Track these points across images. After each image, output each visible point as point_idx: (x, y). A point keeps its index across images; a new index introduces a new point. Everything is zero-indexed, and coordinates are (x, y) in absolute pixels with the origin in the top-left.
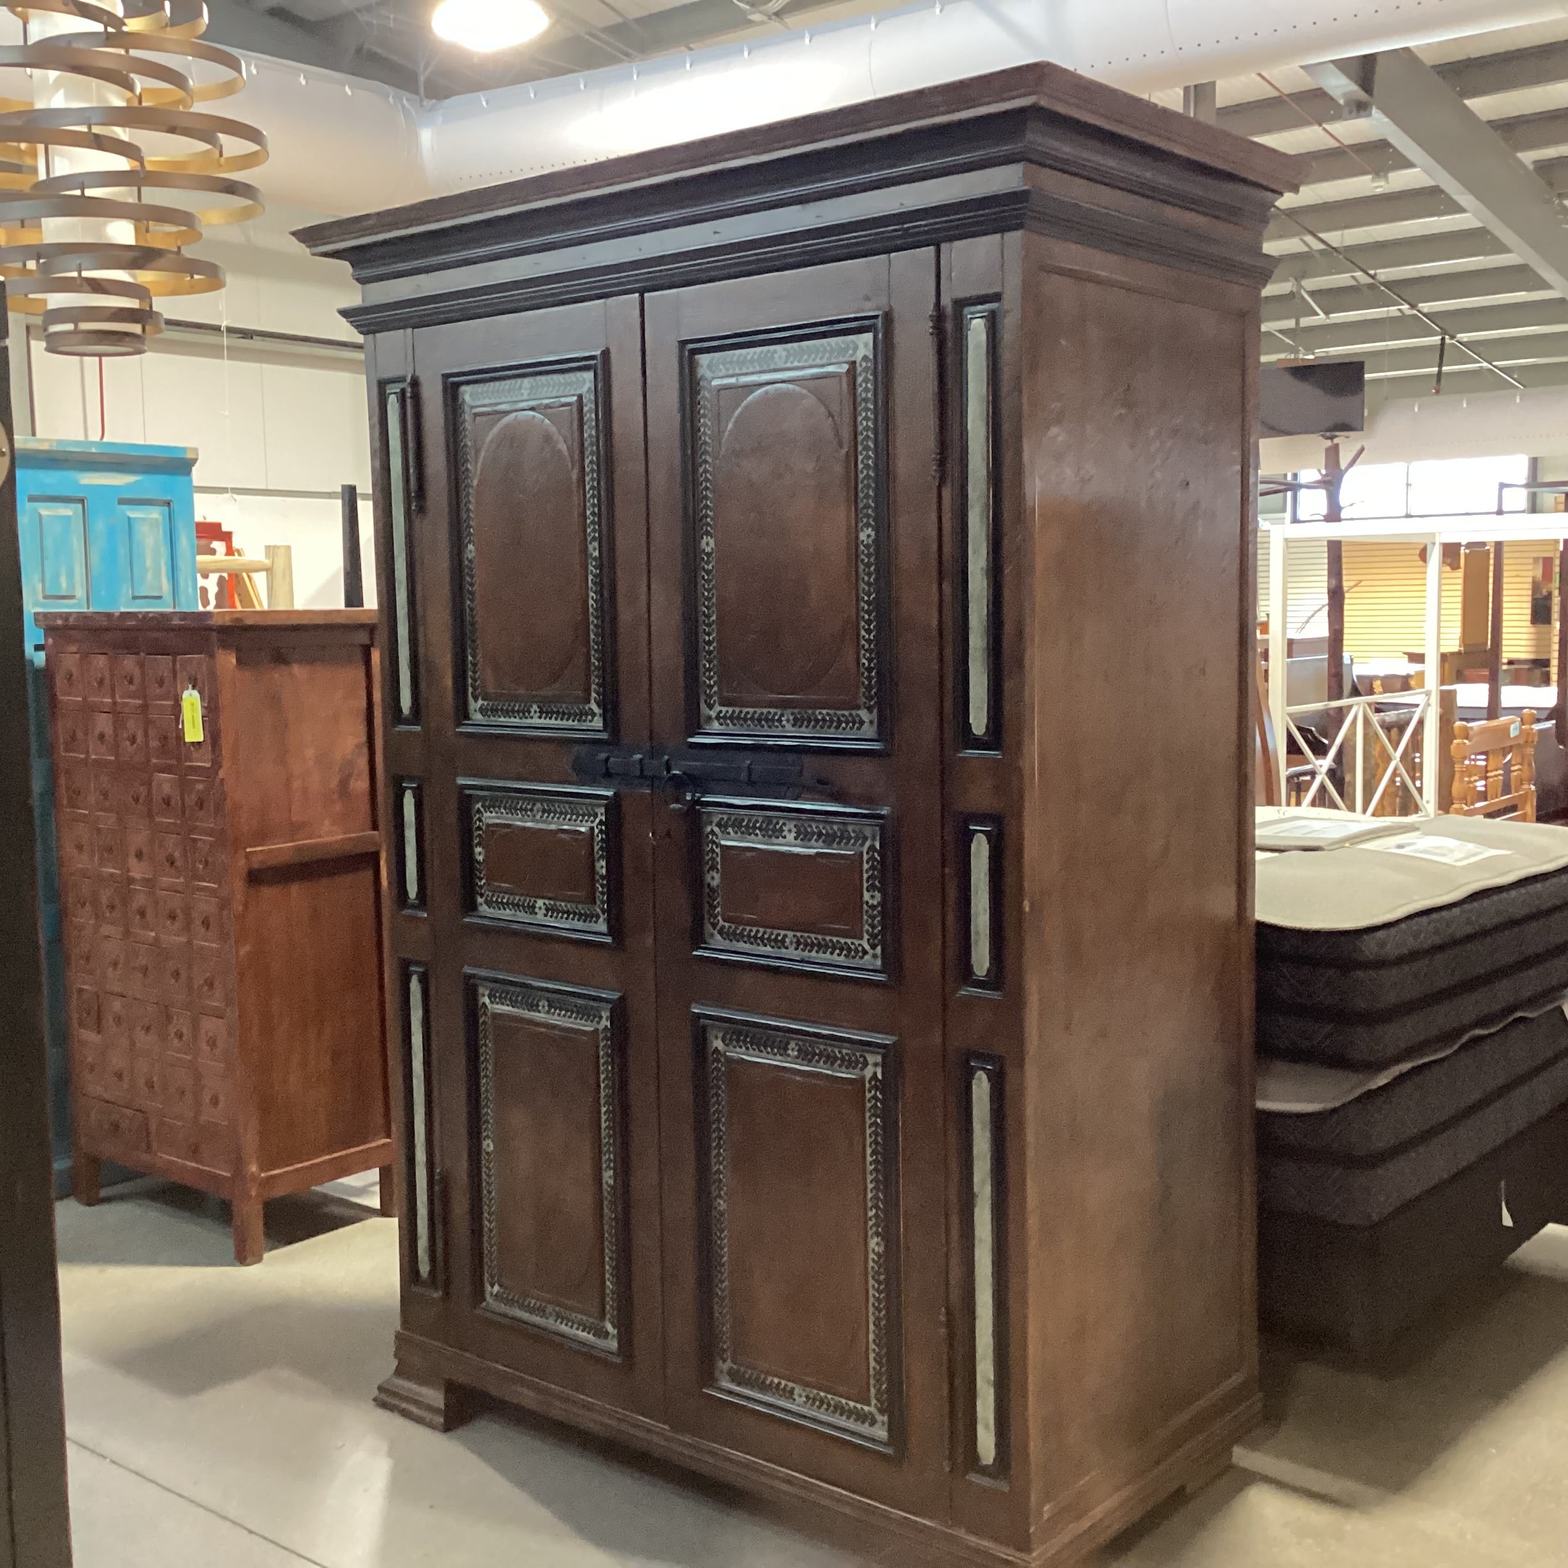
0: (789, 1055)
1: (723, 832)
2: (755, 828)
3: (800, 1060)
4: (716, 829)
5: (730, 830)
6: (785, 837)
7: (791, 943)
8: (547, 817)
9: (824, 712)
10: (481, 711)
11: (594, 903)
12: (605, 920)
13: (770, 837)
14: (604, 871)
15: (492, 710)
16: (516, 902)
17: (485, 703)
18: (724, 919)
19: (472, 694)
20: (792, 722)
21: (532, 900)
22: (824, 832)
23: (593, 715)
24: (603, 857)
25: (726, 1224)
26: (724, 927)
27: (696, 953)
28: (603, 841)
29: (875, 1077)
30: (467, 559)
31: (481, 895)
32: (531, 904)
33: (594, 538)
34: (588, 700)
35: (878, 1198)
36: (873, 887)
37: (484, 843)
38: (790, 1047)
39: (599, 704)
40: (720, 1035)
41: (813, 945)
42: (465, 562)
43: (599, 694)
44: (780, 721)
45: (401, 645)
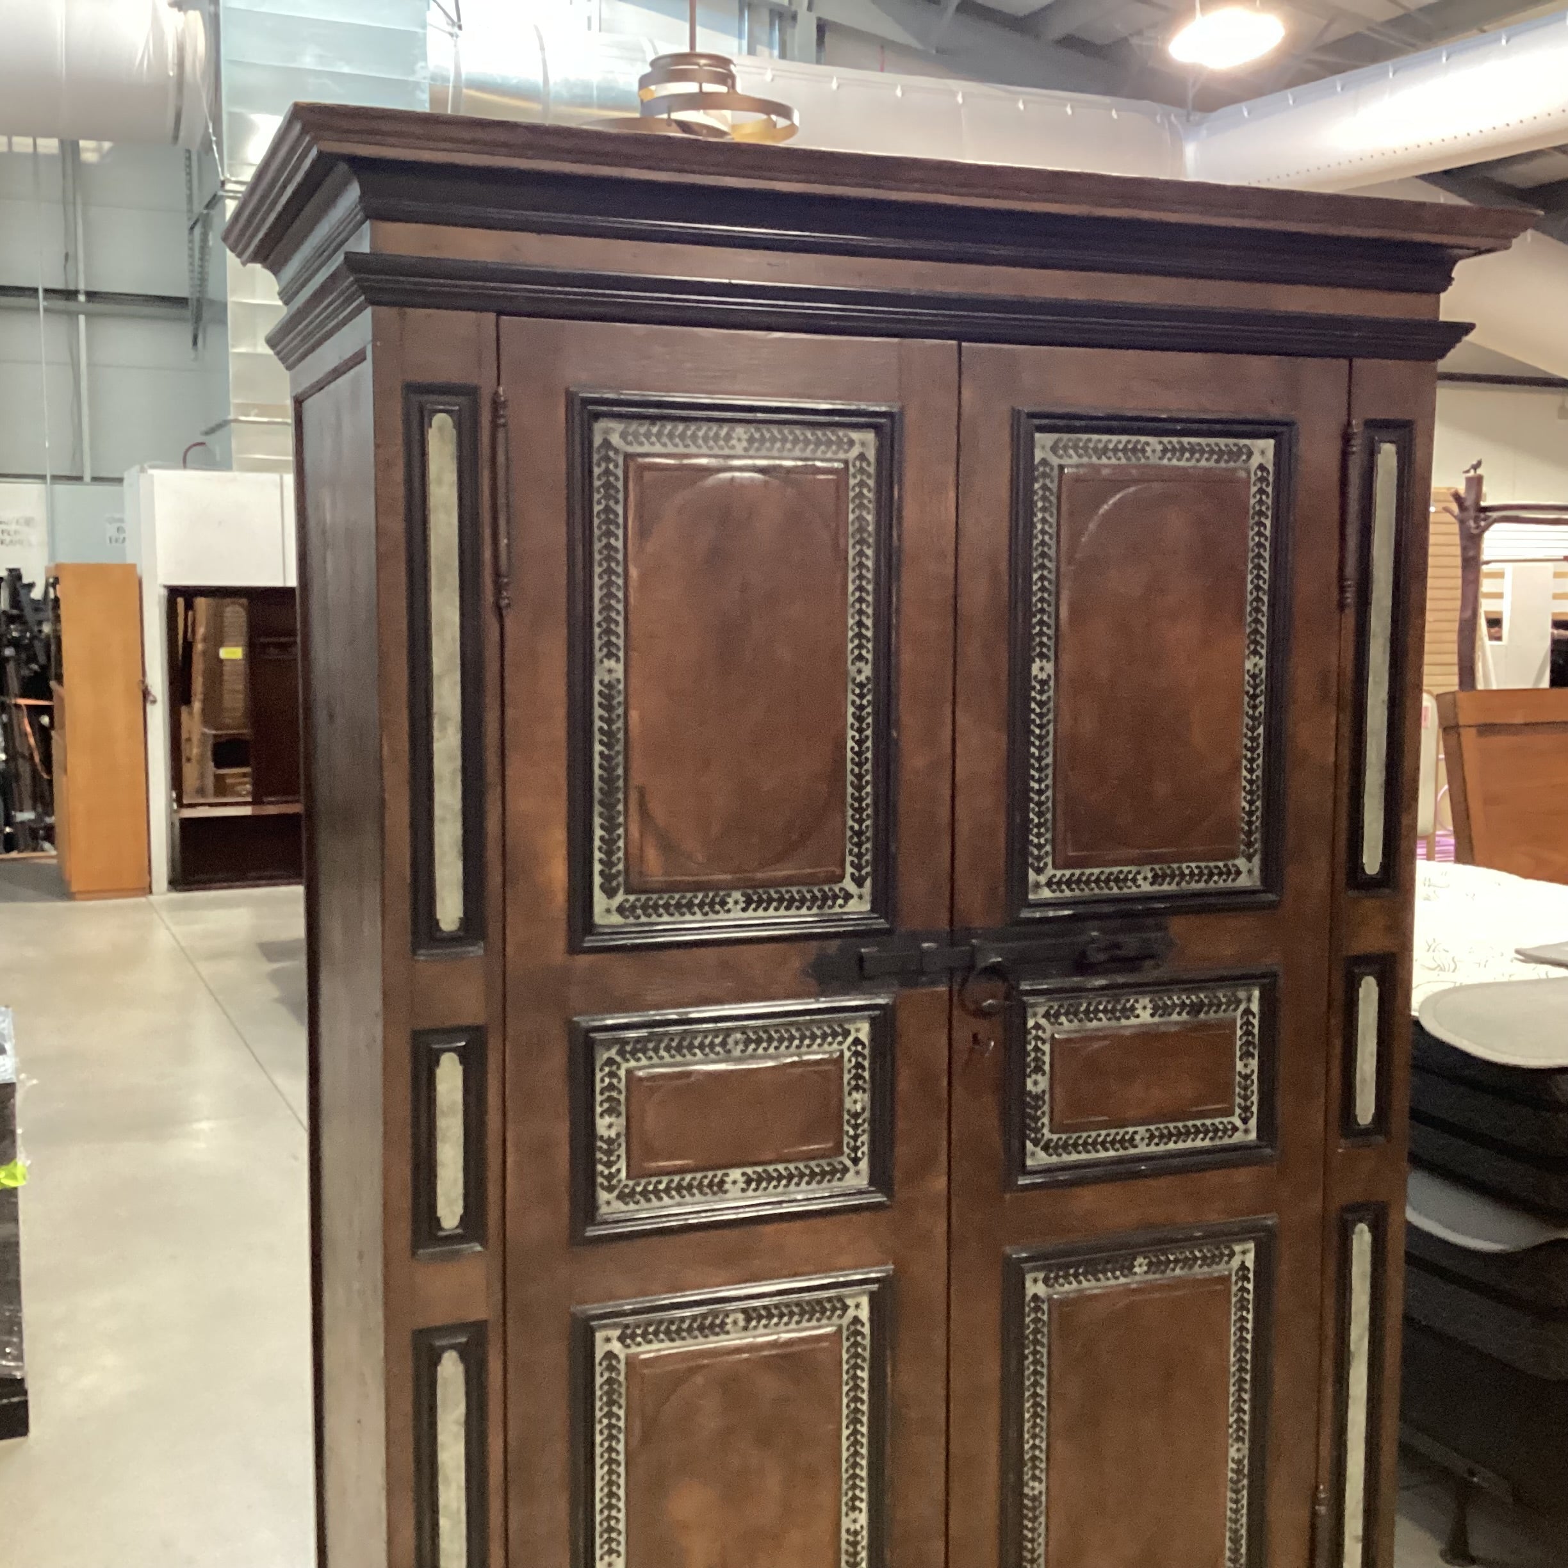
0: (1135, 1274)
1: (1052, 1024)
2: (1097, 1011)
3: (1151, 1275)
4: (1043, 1022)
5: (1063, 1019)
7: (1142, 1139)
8: (755, 1050)
9: (1193, 865)
10: (621, 910)
11: (842, 1153)
12: (857, 1173)
13: (1118, 1019)
14: (858, 1107)
15: (644, 908)
16: (685, 1183)
17: (632, 898)
18: (1052, 1131)
19: (602, 886)
20: (1150, 880)
21: (720, 1173)
22: (1188, 1002)
23: (848, 896)
24: (857, 1088)
25: (1043, 1508)
26: (1051, 1140)
27: (1022, 1181)
28: (859, 1066)
29: (1243, 1267)
30: (601, 682)
31: (610, 1189)
32: (716, 1180)
33: (860, 658)
34: (842, 877)
35: (1240, 1400)
36: (1247, 1055)
37: (623, 1109)
38: (1136, 1263)
39: (859, 882)
40: (1041, 1275)
41: (1171, 1135)
42: (597, 687)
43: (858, 867)
44: (1134, 880)
45: (443, 820)
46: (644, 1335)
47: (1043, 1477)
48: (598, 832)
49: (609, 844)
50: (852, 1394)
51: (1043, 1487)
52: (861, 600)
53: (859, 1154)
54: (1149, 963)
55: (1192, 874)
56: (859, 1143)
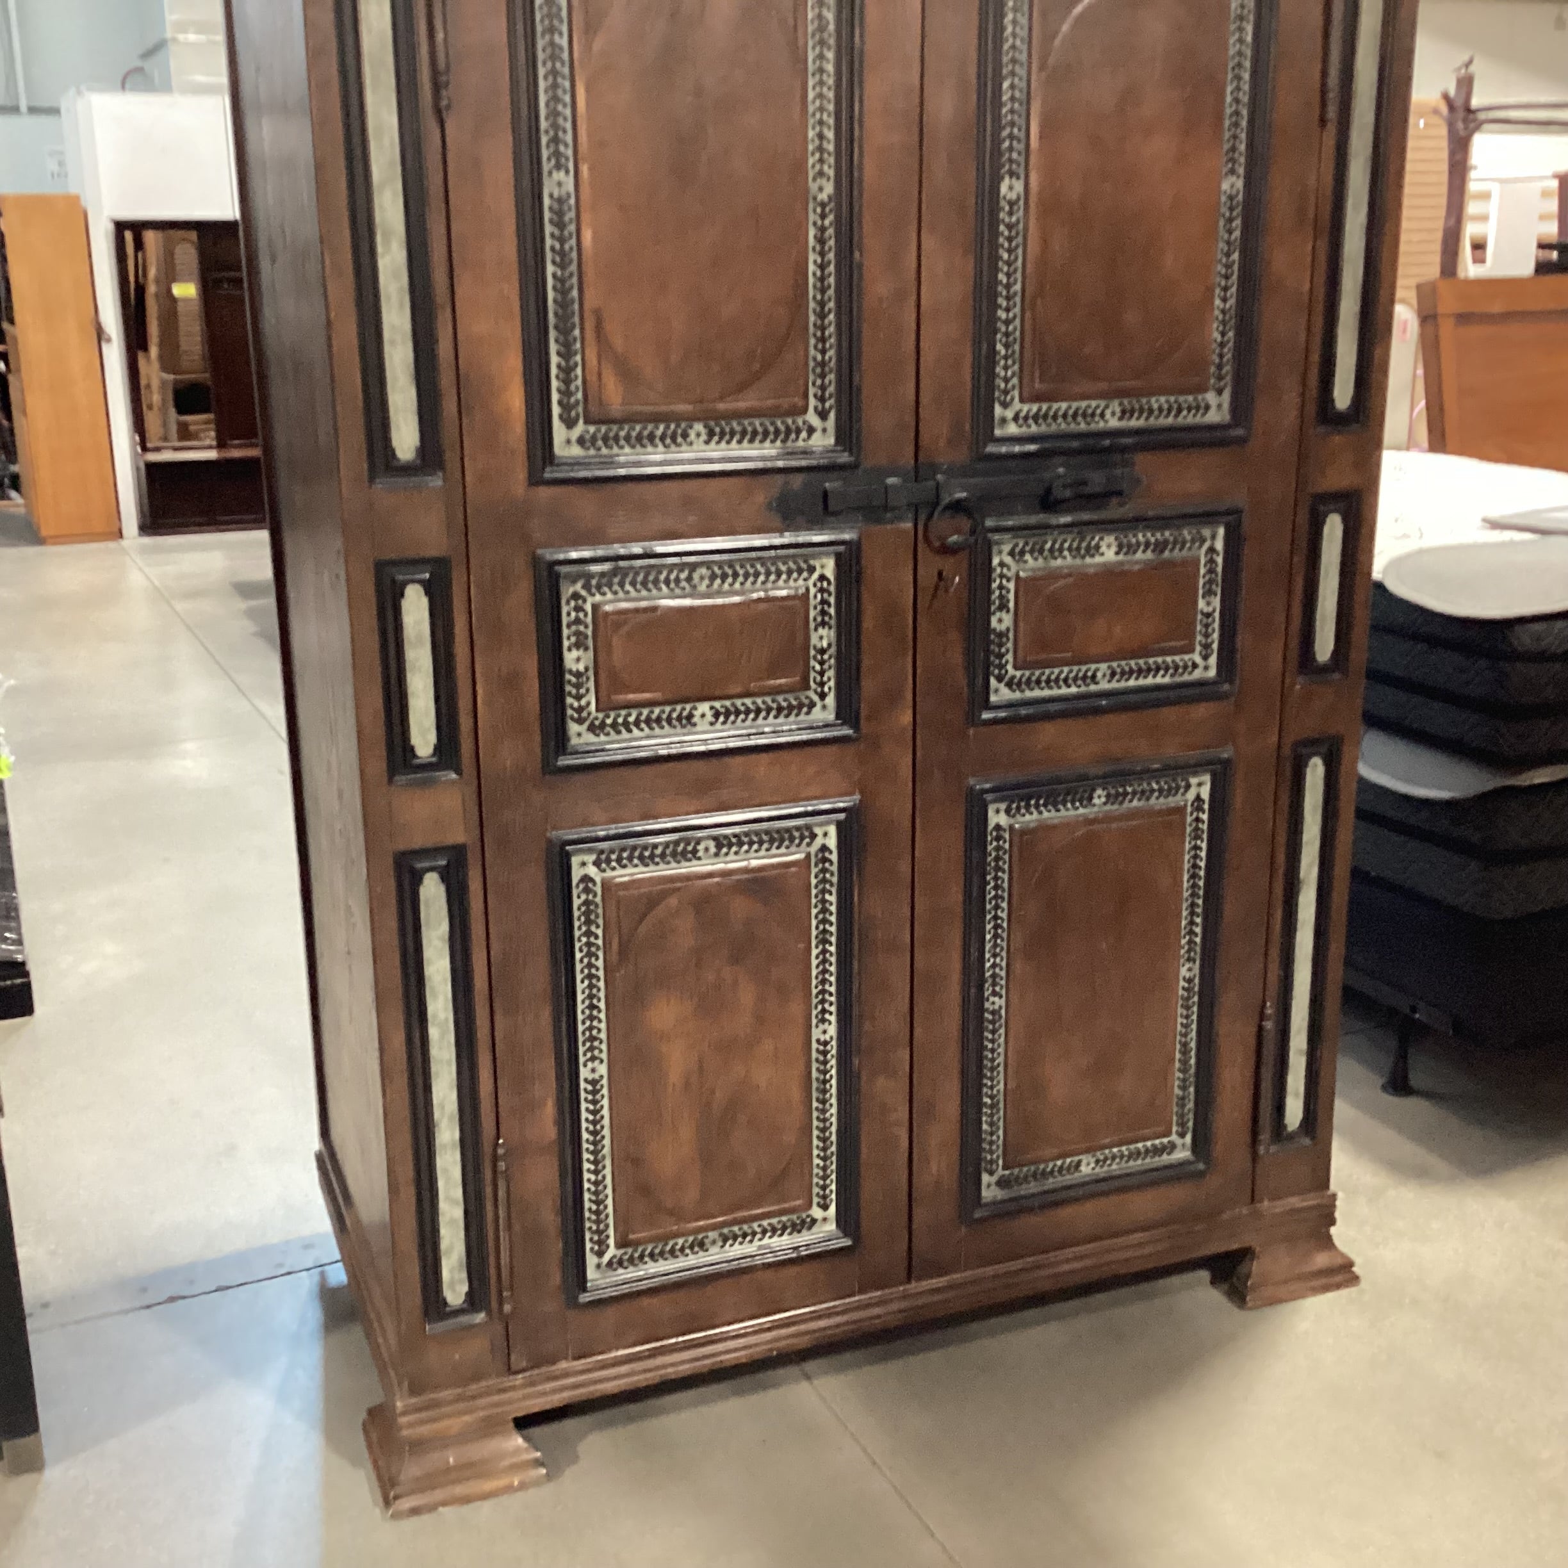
0: (1095, 805)
1: (1018, 562)
2: (1061, 549)
3: (1109, 806)
4: (1008, 560)
5: (1028, 557)
6: (1102, 554)
7: (1104, 675)
9: (1162, 399)
10: (581, 441)
11: (808, 688)
12: (824, 707)
13: (1083, 557)
14: (825, 644)
15: (605, 439)
16: (654, 716)
17: (592, 429)
18: (1016, 668)
19: (561, 417)
20: (1118, 414)
21: (688, 707)
22: (1153, 540)
23: (811, 430)
24: (823, 624)
25: (1003, 1021)
26: (1013, 677)
27: (986, 715)
28: (824, 602)
29: (1198, 798)
30: (551, 196)
31: (580, 721)
32: (685, 714)
33: (821, 174)
34: (805, 410)
35: (1192, 923)
36: (1209, 593)
37: (590, 643)
38: (1095, 795)
39: (823, 415)
40: (1003, 806)
41: (1131, 672)
42: (547, 201)
43: (822, 400)
44: (1102, 415)
45: (393, 342)
46: (619, 860)
47: (1003, 992)
48: (554, 360)
49: (567, 372)
50: (821, 916)
51: (1003, 1002)
52: (821, 109)
53: (826, 689)
54: (1114, 501)
55: (1160, 409)
56: (825, 679)
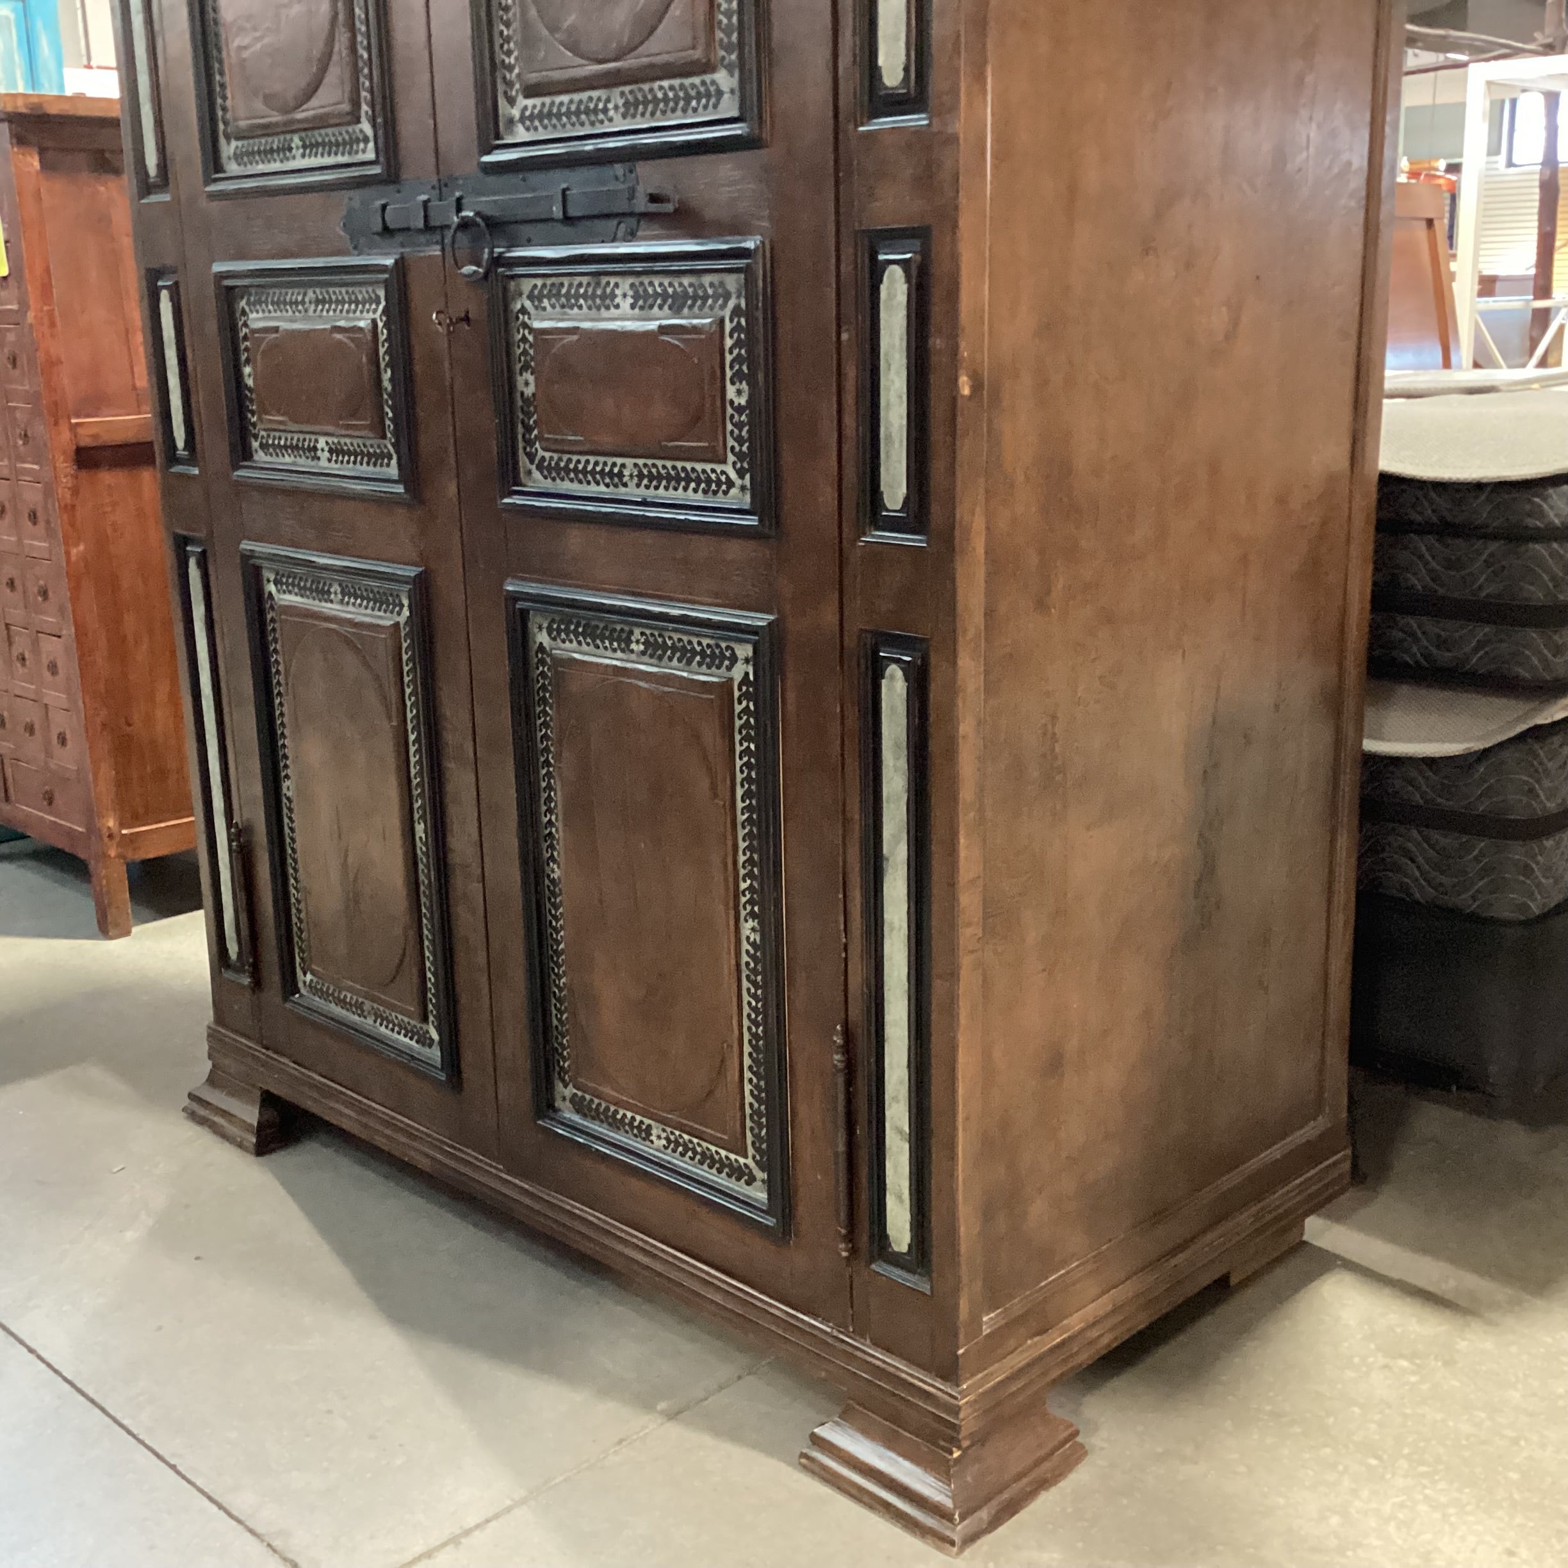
0: (632, 651)
1: (536, 308)
2: (577, 296)
3: (646, 659)
4: (528, 304)
5: (546, 302)
6: (617, 307)
7: (631, 476)
8: (322, 310)
9: (666, 83)
10: (235, 156)
11: (385, 436)
13: (600, 309)
15: (248, 154)
16: (294, 443)
17: (240, 144)
18: (545, 447)
19: (223, 133)
20: (622, 109)
21: (313, 437)
22: (671, 291)
23: (365, 139)
24: (389, 364)
25: (561, 897)
26: (545, 459)
29: (745, 681)
31: (255, 437)
32: (313, 442)
36: (735, 376)
37: (253, 359)
38: (633, 638)
39: (372, 121)
40: (545, 623)
41: (660, 477)
44: (607, 111)
46: (286, 584)
47: (559, 860)
49: (223, 89)
51: (561, 872)
55: (666, 99)
